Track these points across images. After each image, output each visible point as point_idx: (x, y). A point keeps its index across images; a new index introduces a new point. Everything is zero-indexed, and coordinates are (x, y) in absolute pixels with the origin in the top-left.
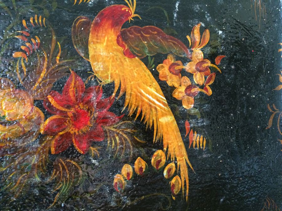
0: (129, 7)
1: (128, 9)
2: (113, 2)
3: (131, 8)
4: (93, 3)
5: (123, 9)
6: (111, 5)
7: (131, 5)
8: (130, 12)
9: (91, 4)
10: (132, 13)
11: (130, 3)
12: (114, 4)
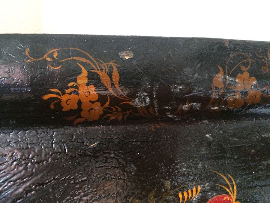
0: (230, 196)
1: (229, 198)
2: (215, 194)
3: (232, 197)
4: (197, 199)
5: (225, 199)
6: (213, 197)
7: (232, 192)
8: (231, 200)
9: (195, 201)
10: (233, 201)
11: (231, 191)
12: (216, 195)
